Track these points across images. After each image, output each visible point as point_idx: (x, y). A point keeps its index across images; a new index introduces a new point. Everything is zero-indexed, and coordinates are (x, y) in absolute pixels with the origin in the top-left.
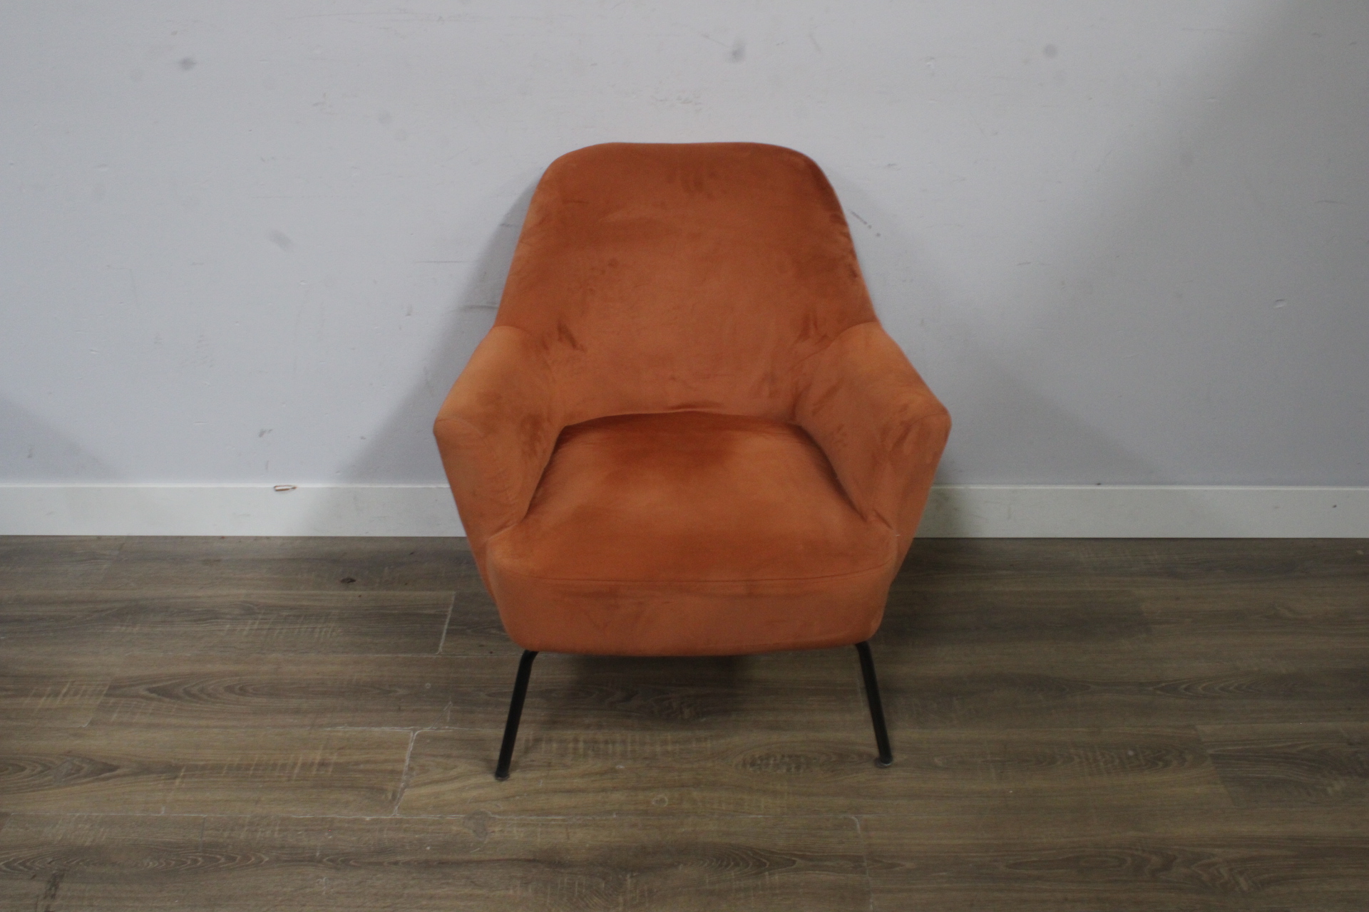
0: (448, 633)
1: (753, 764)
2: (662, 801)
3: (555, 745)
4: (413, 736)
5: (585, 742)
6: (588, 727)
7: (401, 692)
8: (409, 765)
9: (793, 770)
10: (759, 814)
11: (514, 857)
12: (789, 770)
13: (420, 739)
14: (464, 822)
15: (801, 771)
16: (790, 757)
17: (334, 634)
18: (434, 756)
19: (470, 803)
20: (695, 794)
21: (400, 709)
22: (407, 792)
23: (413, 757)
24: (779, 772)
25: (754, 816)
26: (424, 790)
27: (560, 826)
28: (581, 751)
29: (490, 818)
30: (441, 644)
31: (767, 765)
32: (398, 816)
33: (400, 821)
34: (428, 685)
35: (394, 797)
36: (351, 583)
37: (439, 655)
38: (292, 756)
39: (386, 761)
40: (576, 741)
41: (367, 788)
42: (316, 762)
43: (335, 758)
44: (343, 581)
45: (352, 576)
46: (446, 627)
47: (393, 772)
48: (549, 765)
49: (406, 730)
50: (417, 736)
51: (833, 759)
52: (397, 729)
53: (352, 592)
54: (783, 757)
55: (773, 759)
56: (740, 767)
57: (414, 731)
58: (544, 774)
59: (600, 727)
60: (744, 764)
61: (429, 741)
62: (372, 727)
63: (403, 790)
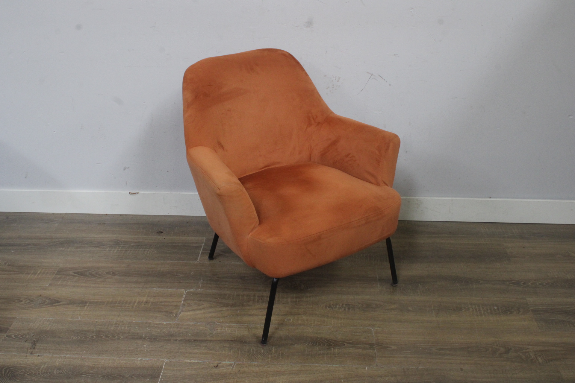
0: (201, 254)
1: (329, 307)
2: (290, 320)
3: (245, 297)
4: (185, 292)
5: (258, 296)
6: (260, 291)
7: (181, 275)
8: (183, 304)
9: (347, 309)
10: (331, 326)
11: (226, 339)
12: (345, 310)
13: (188, 294)
14: (205, 325)
15: (350, 310)
16: (346, 305)
17: (153, 253)
18: (193, 300)
19: (208, 318)
20: (304, 317)
21: (180, 282)
22: (182, 314)
23: (185, 300)
24: (340, 310)
25: (329, 327)
26: (189, 313)
27: (246, 328)
28: (256, 300)
29: (216, 324)
30: (199, 258)
31: (336, 307)
32: (178, 323)
33: (178, 324)
34: (192, 273)
35: (176, 315)
36: (161, 233)
37: (198, 262)
38: (134, 299)
39: (173, 302)
40: (254, 296)
41: (165, 311)
42: (144, 301)
43: (152, 300)
44: (158, 232)
45: (162, 231)
46: (201, 251)
47: (176, 306)
48: (243, 305)
49: (182, 290)
50: (187, 292)
51: (365, 306)
52: (179, 290)
53: (161, 237)
54: (343, 304)
55: (338, 305)
56: (324, 308)
57: (186, 290)
58: (240, 308)
59: (265, 291)
60: (326, 307)
61: (192, 294)
62: (168, 289)
63: (180, 313)
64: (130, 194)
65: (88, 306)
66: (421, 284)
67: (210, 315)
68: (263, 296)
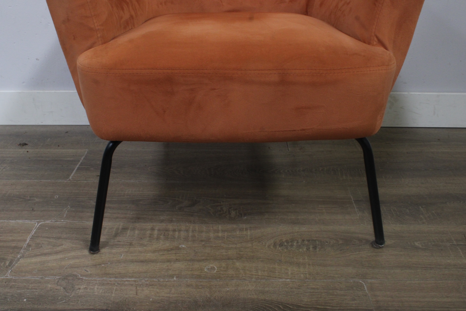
0: (77, 169)
1: (281, 245)
2: (213, 268)
3: (137, 232)
4: (37, 225)
5: (159, 230)
6: (162, 221)
7: (37, 200)
8: (28, 243)
9: (311, 249)
10: (287, 279)
11: (91, 307)
12: (308, 249)
13: (41, 228)
14: (58, 282)
15: (318, 250)
16: (308, 241)
17: (4, 170)
18: (48, 238)
19: (66, 268)
20: (238, 264)
21: (33, 209)
22: (22, 261)
23: (32, 238)
24: (301, 250)
25: (284, 280)
26: (34, 260)
27: (132, 285)
28: (155, 236)
29: (79, 279)
30: (72, 175)
31: (292, 246)
32: (9, 277)
33: (9, 281)
34: (56, 197)
35: (11, 263)
36: (24, 146)
37: (69, 180)
39: (13, 241)
40: (153, 229)
44: (20, 144)
45: (26, 143)
46: (77, 166)
47: (16, 247)
48: (131, 244)
49: (33, 222)
50: (39, 226)
51: (341, 242)
52: (27, 222)
53: (24, 150)
54: (303, 240)
55: (296, 242)
56: (272, 247)
57: (38, 222)
58: (126, 250)
59: (171, 221)
60: (275, 245)
61: (47, 229)
62: (10, 220)
63: (18, 260)
66: (422, 207)
67: (72, 262)
68: (167, 230)
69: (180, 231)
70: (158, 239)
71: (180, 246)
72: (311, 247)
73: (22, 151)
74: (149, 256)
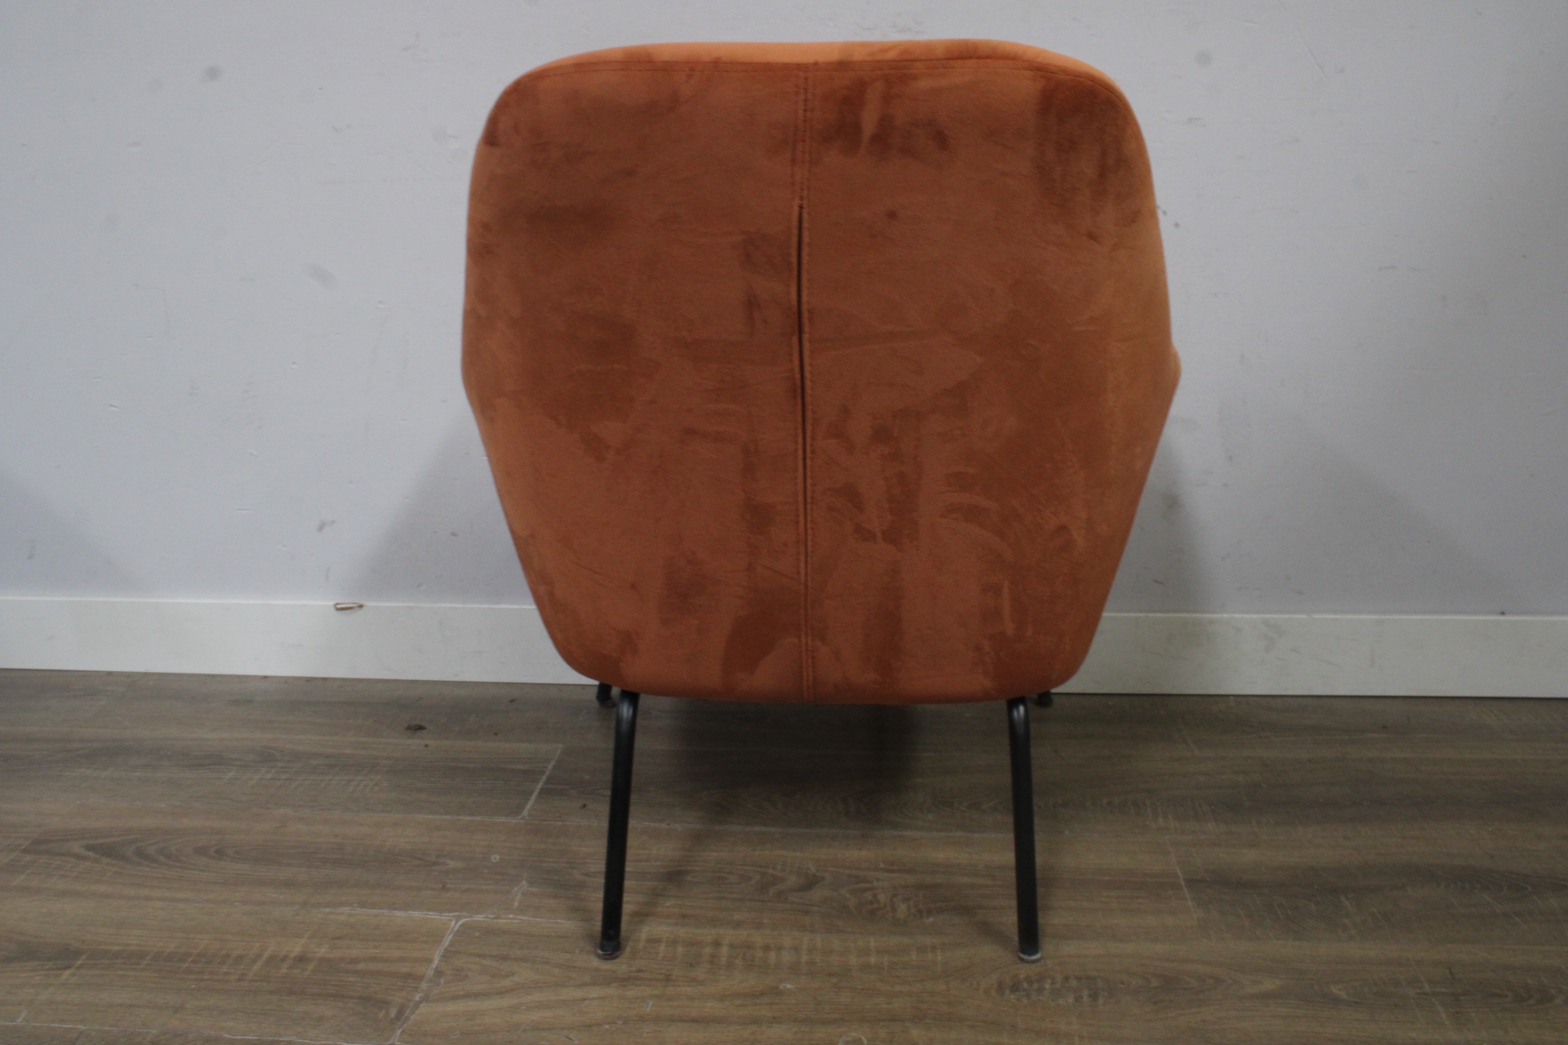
0: (540, 793)
1: (1015, 988)
3: (680, 949)
4: (455, 925)
5: (732, 946)
6: (738, 925)
7: (452, 864)
8: (437, 968)
9: (1085, 999)
12: (1078, 999)
13: (464, 932)
15: (1101, 1001)
16: (1079, 979)
17: (377, 788)
18: (480, 956)
19: (524, 1031)
20: (915, 1033)
21: (444, 887)
22: (424, 1009)
23: (447, 956)
24: (1061, 1002)
26: (451, 1007)
28: (724, 960)
30: (529, 806)
31: (1040, 990)
34: (495, 858)
35: (400, 1013)
36: (418, 732)
37: (522, 819)
38: (258, 945)
39: (402, 960)
40: (717, 944)
41: (359, 998)
42: (293, 955)
43: (323, 951)
44: (408, 728)
45: (423, 724)
46: (540, 785)
47: (409, 976)
48: (668, 979)
49: (445, 917)
50: (462, 926)
51: (1155, 983)
52: (432, 915)
53: (417, 741)
54: (1067, 978)
55: (1049, 981)
56: (994, 994)
57: (458, 918)
58: (656, 992)
59: (759, 926)
60: (1000, 987)
61: (477, 934)
62: (395, 909)
63: (417, 1005)
64: (338, 609)
65: (80, 967)
66: (1347, 899)
67: (535, 1016)
68: (749, 946)
69: (779, 948)
70: (730, 966)
71: (781, 987)
72: (1085, 993)
73: (415, 743)
74: (711, 1007)
